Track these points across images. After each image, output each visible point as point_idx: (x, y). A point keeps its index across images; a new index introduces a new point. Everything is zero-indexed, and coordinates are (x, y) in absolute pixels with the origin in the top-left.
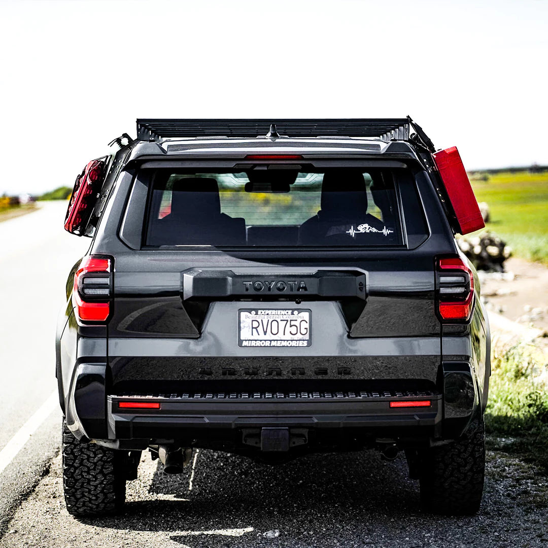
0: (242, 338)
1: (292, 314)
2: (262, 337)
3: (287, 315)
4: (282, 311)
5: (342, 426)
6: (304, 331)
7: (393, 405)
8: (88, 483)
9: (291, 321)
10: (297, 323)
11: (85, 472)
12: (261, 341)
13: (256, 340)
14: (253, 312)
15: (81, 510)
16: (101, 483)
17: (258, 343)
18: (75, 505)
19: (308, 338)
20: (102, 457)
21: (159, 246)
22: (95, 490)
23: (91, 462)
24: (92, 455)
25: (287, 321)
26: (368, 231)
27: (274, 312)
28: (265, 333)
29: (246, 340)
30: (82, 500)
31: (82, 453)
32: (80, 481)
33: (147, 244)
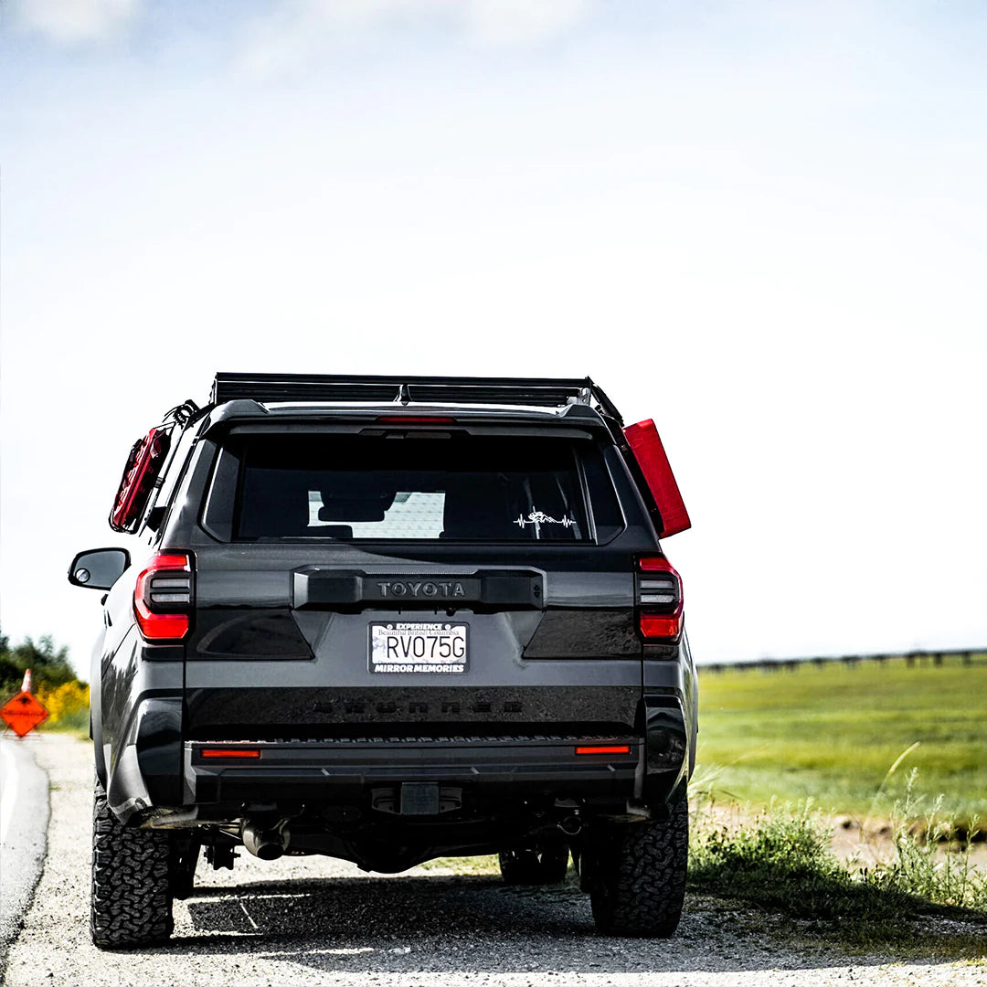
0: (374, 662)
1: (443, 628)
2: (402, 659)
3: (435, 629)
4: (429, 625)
5: (511, 780)
6: (459, 652)
7: (580, 751)
8: (131, 892)
9: (441, 637)
10: (450, 642)
11: (127, 875)
12: (400, 665)
13: (393, 664)
14: (390, 626)
15: (116, 935)
16: (150, 891)
17: (397, 669)
18: (108, 928)
19: (464, 662)
20: (153, 853)
21: (256, 539)
22: (140, 902)
23: (137, 861)
24: (138, 850)
25: (436, 638)
26: (543, 521)
27: (418, 626)
28: (406, 654)
29: (379, 664)
30: (120, 918)
31: (125, 847)
32: (119, 889)
33: (240, 535)
